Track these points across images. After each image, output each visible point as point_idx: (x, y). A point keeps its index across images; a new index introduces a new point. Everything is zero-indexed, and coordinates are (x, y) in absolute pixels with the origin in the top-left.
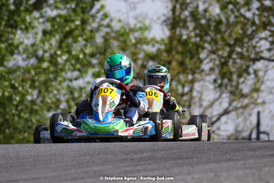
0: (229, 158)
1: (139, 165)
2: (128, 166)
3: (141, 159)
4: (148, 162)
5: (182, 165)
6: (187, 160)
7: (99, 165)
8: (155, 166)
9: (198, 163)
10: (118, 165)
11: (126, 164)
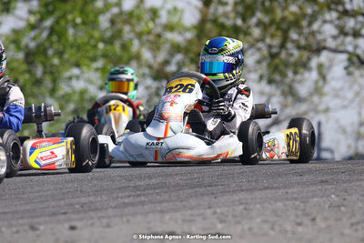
0: (266, 185)
1: (144, 195)
2: (129, 196)
3: (148, 187)
4: (157, 191)
5: (202, 195)
6: (209, 188)
7: (89, 196)
8: (166, 197)
9: (223, 193)
10: (115, 196)
11: (127, 194)
